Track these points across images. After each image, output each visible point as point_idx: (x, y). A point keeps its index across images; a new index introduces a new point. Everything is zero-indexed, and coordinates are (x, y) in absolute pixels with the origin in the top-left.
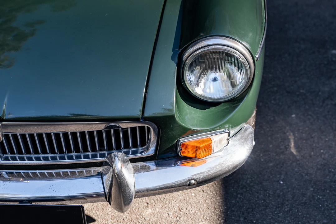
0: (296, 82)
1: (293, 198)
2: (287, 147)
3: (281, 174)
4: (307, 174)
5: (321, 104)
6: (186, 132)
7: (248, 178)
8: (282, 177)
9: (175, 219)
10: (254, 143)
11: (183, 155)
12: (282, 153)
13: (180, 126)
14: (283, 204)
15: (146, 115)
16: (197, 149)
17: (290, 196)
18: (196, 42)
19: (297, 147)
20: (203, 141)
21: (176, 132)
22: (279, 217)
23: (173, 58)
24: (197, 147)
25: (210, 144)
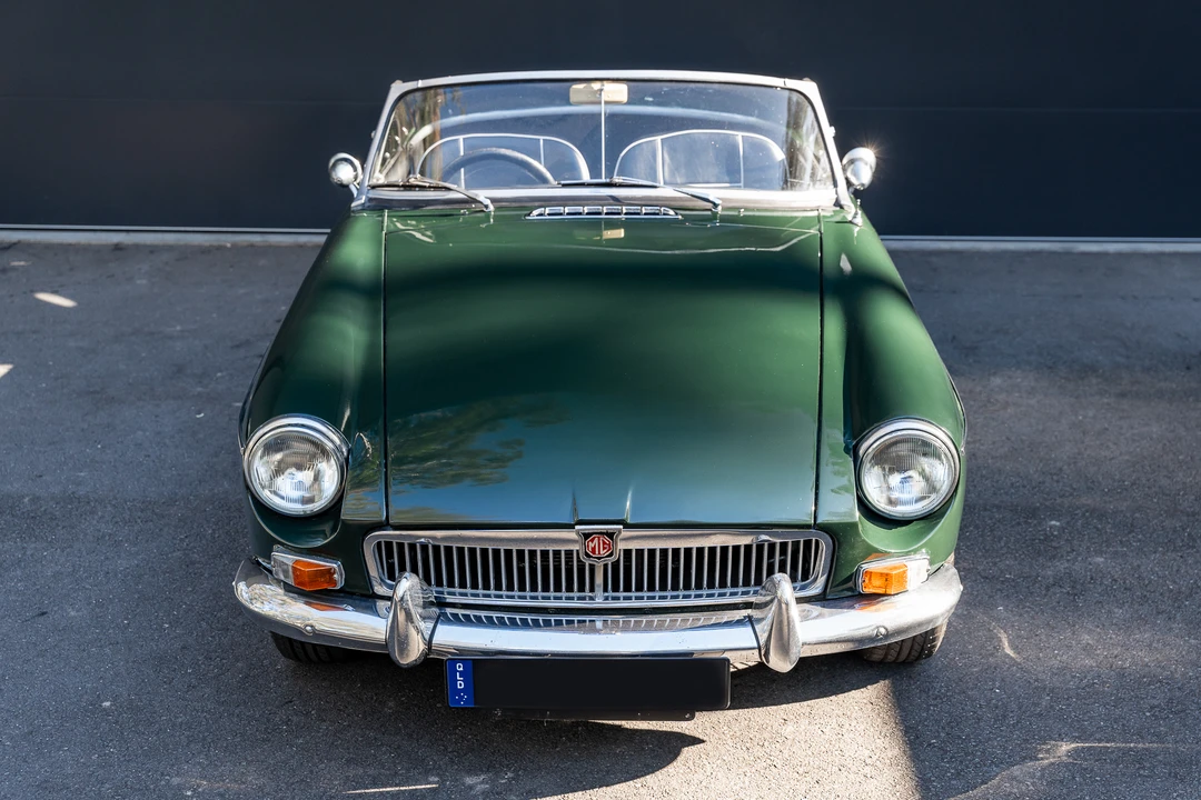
0: (995, 564)
1: (1020, 708)
2: (998, 648)
3: (994, 681)
4: (1036, 680)
5: (1044, 592)
6: (872, 552)
7: (941, 687)
8: (997, 684)
9: (835, 737)
10: (961, 588)
11: (867, 591)
12: (992, 655)
13: (864, 541)
14: (1004, 717)
15: (819, 521)
16: (886, 577)
17: (1014, 706)
18: (879, 428)
19: (1014, 647)
20: (895, 568)
21: (857, 552)
22: (1002, 731)
23: (847, 450)
24: (887, 575)
25: (904, 572)
